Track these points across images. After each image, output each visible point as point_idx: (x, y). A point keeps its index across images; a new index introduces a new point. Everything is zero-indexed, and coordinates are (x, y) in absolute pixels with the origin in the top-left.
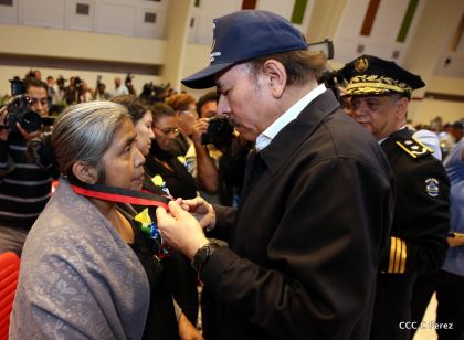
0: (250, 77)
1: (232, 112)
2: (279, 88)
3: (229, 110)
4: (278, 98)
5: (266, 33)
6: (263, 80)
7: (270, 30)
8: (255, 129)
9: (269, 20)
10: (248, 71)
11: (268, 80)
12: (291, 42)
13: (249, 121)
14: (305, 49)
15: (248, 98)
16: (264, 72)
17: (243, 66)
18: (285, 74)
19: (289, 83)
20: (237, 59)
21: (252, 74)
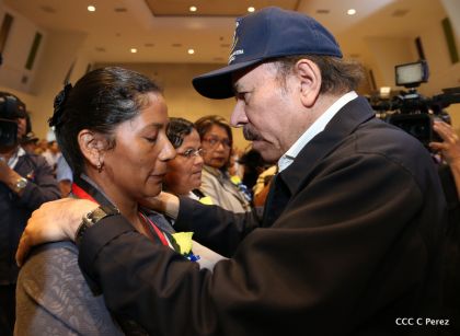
1: (250, 121)
2: (311, 95)
3: (246, 119)
4: (309, 107)
5: (300, 30)
6: (293, 82)
10: (275, 71)
11: (299, 85)
13: (271, 132)
15: (273, 103)
16: (295, 72)
17: (271, 65)
18: (319, 77)
19: (323, 90)
20: (265, 55)
21: (280, 76)
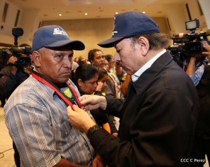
0: (131, 45)
2: (145, 51)
3: (120, 59)
4: (144, 56)
6: (137, 46)
7: (142, 22)
8: (132, 70)
9: (142, 17)
11: (140, 47)
12: (153, 29)
13: (130, 66)
14: (159, 32)
16: (138, 42)
17: (129, 39)
18: (148, 44)
19: (150, 49)
20: (126, 35)
21: (132, 43)
